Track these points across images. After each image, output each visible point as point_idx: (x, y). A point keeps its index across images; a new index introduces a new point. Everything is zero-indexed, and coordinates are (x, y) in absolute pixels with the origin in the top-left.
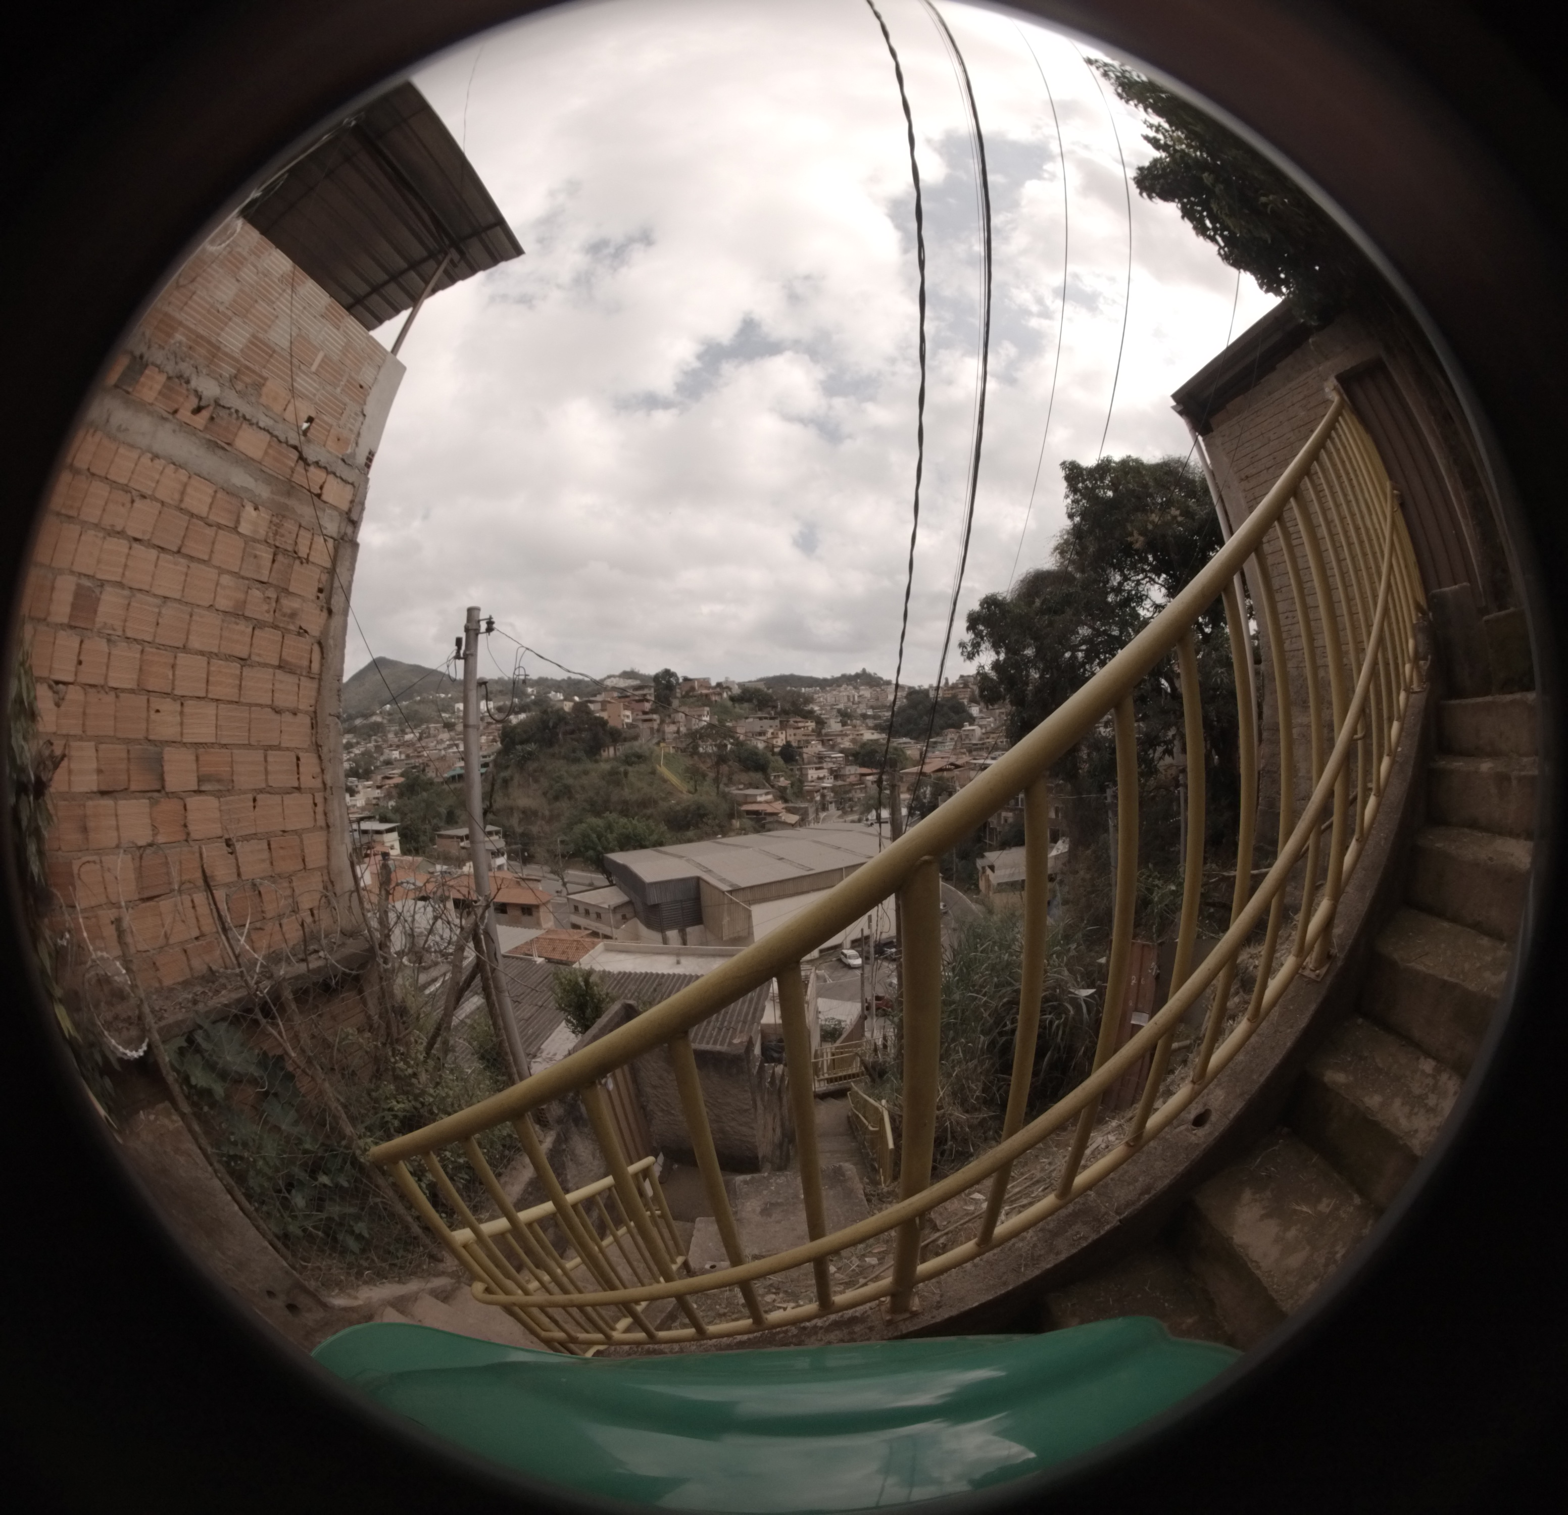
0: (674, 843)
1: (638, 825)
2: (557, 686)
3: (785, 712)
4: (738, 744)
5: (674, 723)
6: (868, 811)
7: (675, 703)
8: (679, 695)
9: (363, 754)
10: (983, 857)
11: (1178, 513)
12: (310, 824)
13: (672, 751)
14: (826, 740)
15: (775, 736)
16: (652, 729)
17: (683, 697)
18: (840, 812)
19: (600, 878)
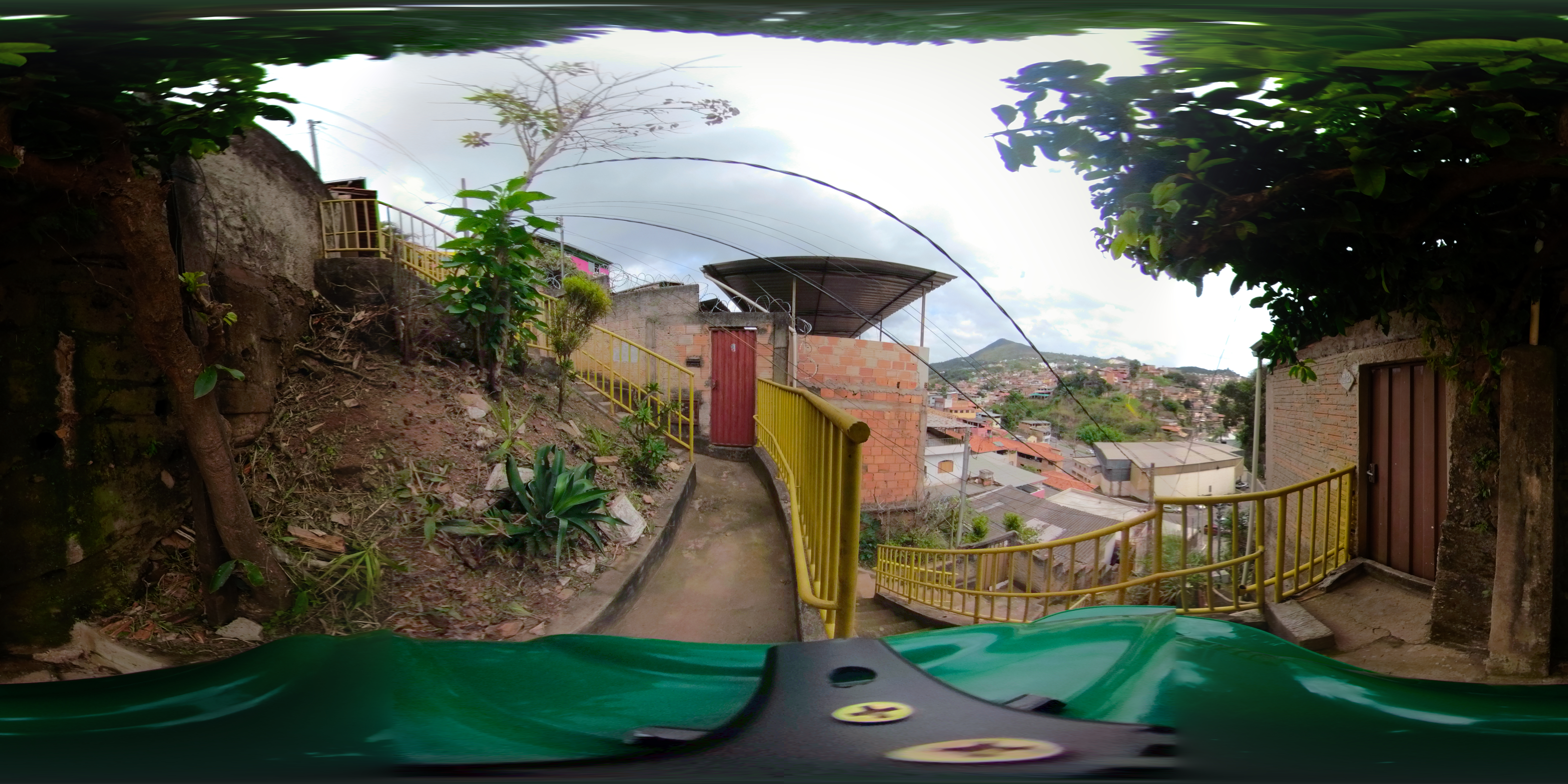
0: (1127, 442)
1: (1112, 430)
4: (1164, 398)
5: (1136, 385)
7: (1138, 375)
9: (991, 381)
13: (1134, 398)
14: (1206, 400)
15: (1182, 396)
16: (1126, 386)
17: (1142, 373)
19: (1090, 452)
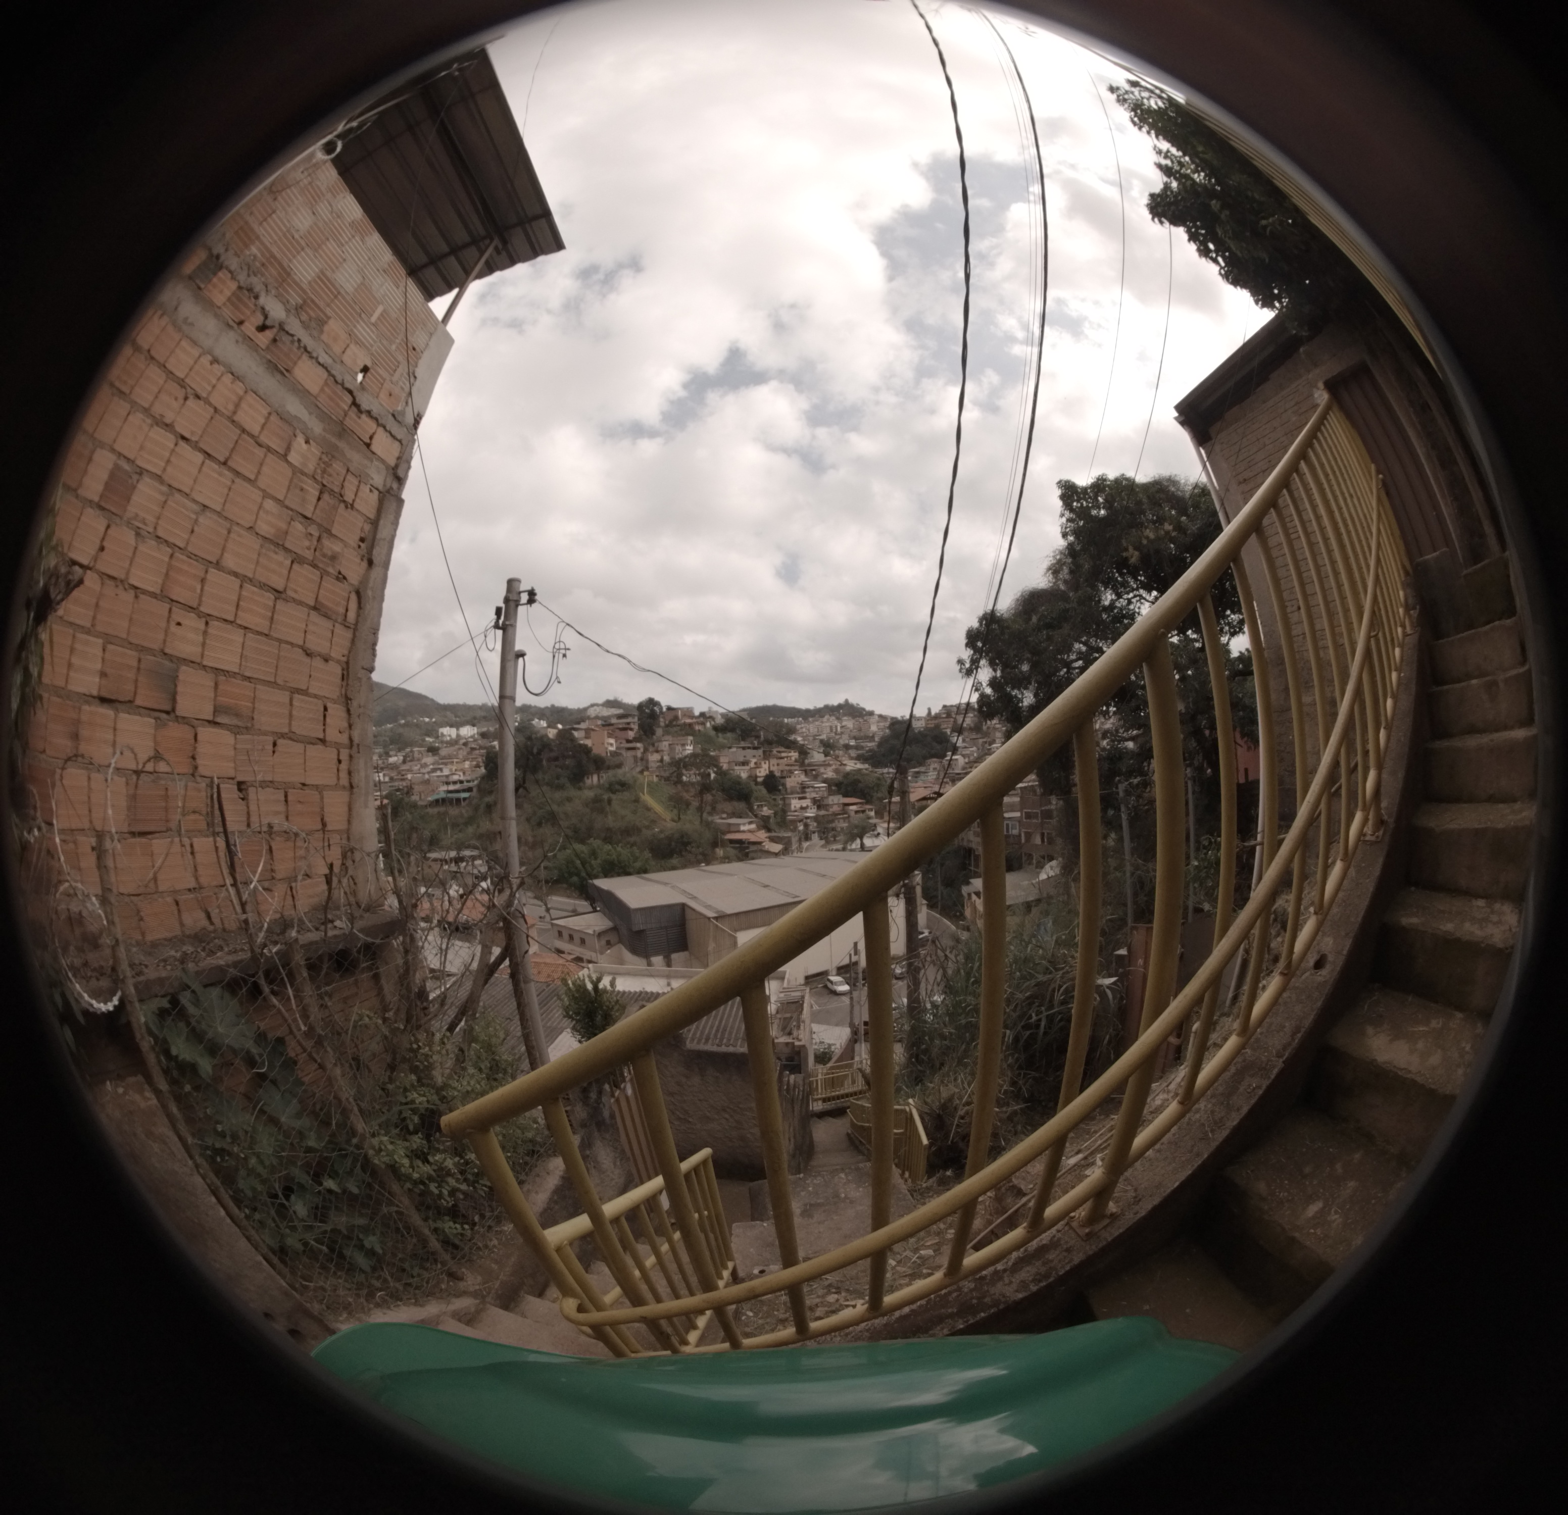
0: (659, 871)
1: (622, 851)
2: (542, 713)
3: (769, 743)
4: (721, 773)
5: (657, 751)
6: (852, 839)
7: (659, 732)
8: (662, 724)
10: (968, 883)
11: (1171, 528)
12: (332, 781)
13: (655, 779)
14: (810, 771)
15: (757, 765)
16: (635, 757)
17: (667, 726)
18: (823, 842)
19: (583, 905)
